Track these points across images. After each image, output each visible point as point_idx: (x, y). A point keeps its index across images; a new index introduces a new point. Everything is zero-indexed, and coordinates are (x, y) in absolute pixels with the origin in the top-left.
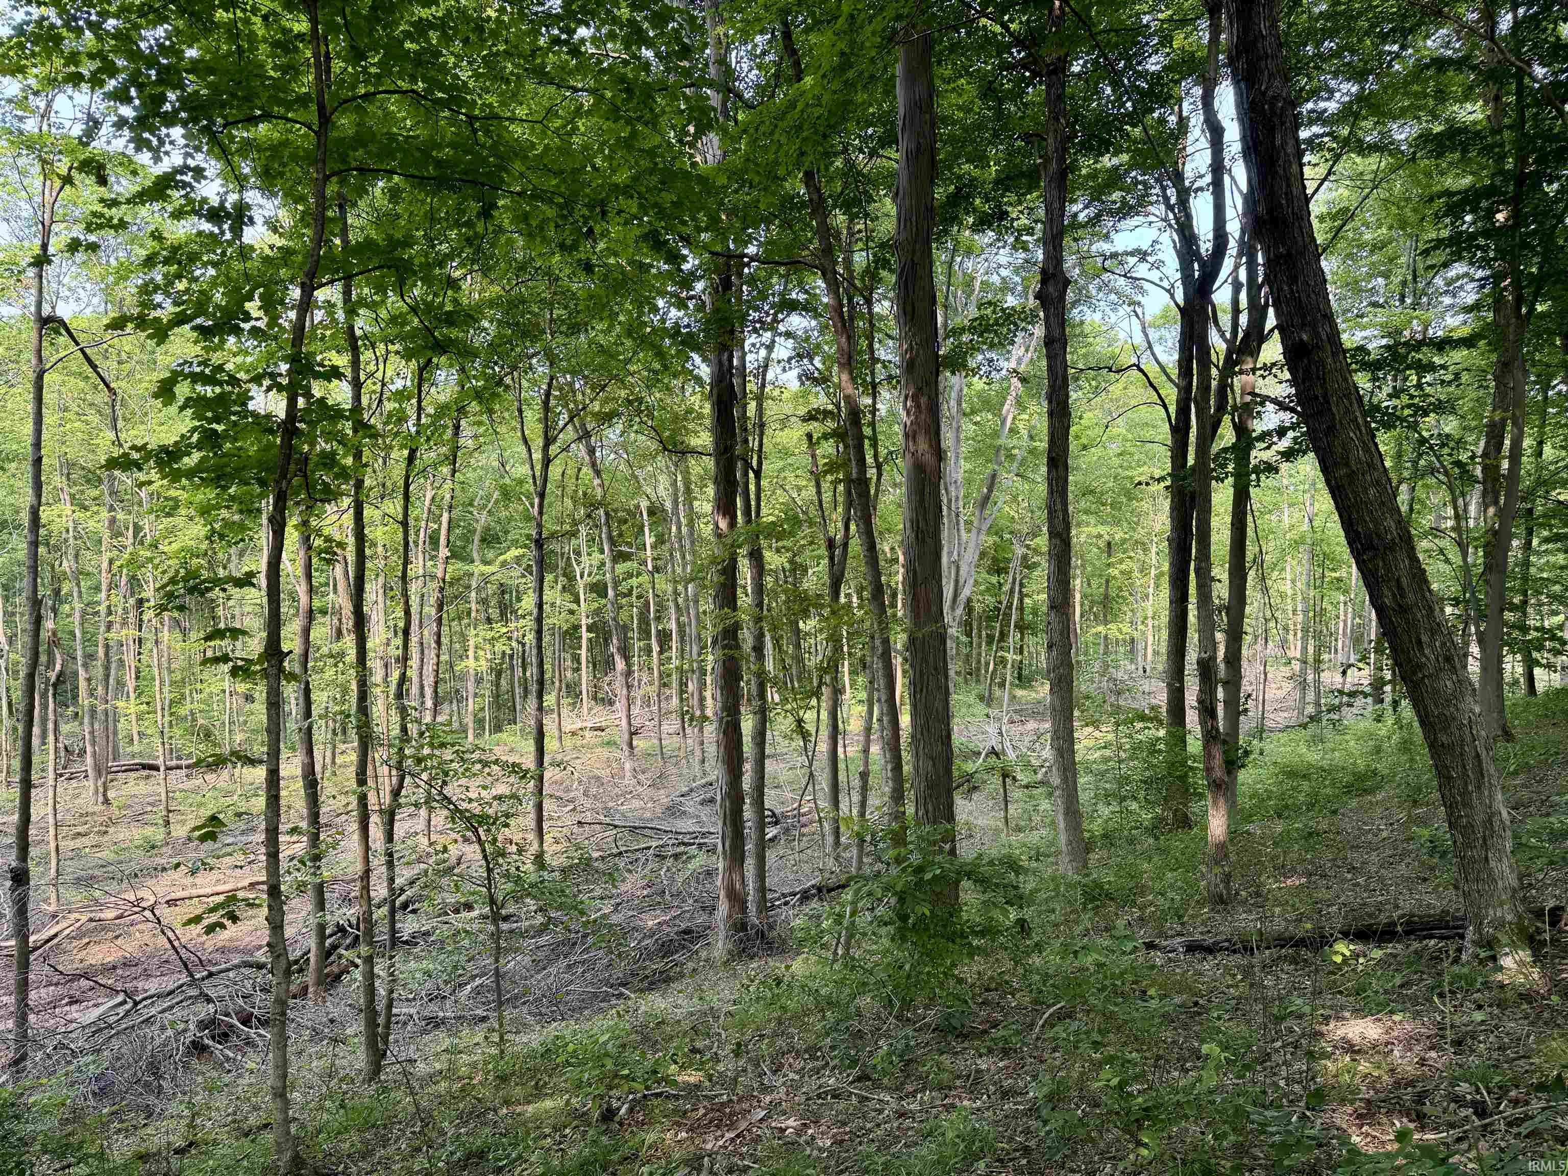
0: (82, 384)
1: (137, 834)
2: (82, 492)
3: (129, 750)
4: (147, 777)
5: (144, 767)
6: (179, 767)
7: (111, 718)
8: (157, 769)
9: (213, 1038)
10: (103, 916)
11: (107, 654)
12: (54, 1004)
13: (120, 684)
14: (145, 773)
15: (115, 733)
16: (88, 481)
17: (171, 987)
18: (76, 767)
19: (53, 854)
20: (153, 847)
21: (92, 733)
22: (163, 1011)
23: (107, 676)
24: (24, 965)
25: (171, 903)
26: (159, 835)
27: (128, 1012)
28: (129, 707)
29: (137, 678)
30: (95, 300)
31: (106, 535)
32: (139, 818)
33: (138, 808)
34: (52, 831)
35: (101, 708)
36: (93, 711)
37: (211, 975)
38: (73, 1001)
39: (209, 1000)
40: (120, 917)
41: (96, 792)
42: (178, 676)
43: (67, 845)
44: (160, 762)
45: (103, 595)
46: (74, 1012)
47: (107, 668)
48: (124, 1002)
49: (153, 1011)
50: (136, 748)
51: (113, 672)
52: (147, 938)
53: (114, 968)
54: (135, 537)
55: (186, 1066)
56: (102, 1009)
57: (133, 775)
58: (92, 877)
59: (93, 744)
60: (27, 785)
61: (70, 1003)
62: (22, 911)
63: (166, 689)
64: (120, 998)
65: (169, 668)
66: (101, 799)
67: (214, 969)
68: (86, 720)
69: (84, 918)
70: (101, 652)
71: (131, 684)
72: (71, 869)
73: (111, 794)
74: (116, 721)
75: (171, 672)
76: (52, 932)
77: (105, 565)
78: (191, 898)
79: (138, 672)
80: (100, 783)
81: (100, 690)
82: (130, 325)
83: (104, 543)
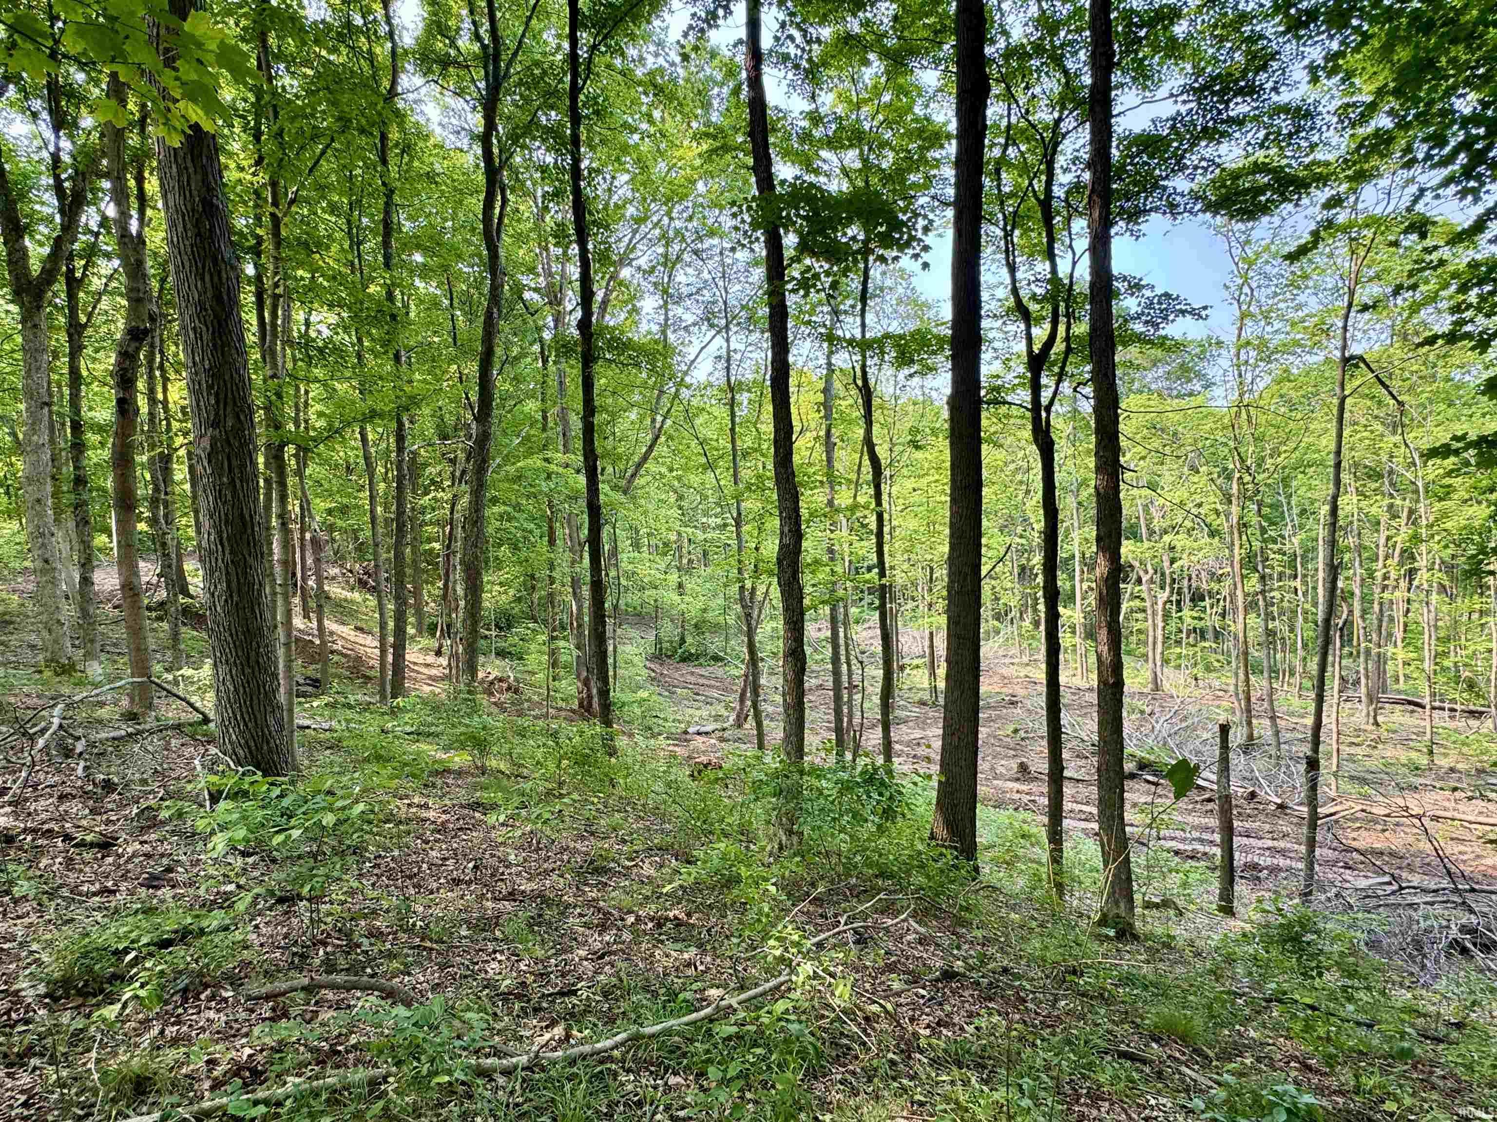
0: (1369, 403)
1: (1404, 756)
2: (1365, 486)
3: (1396, 687)
4: (1412, 712)
5: (1410, 703)
6: (1443, 709)
7: (1381, 660)
8: (1424, 707)
9: (1475, 945)
10: (1374, 810)
11: (1381, 610)
12: (1334, 863)
13: (1390, 635)
14: (1411, 707)
15: (1385, 672)
16: (1370, 477)
17: (1433, 886)
18: (1350, 693)
19: (1335, 754)
20: (1417, 769)
21: (1366, 669)
22: (1426, 903)
23: (1380, 627)
24: (1313, 826)
25: (1436, 818)
26: (1424, 761)
27: (1393, 893)
28: (1397, 653)
29: (1405, 631)
30: (1383, 337)
31: (1384, 518)
32: (1405, 742)
33: (1404, 734)
34: (1335, 736)
35: (1375, 651)
36: (1368, 652)
37: (1473, 890)
38: (1347, 867)
39: (1471, 911)
40: (1388, 816)
41: (1368, 715)
42: (1442, 634)
43: (1346, 750)
44: (1426, 701)
45: (1380, 563)
46: (1348, 874)
47: (1380, 621)
48: (1390, 883)
49: (1416, 900)
50: (1402, 686)
51: (1384, 624)
52: (1411, 839)
53: (1382, 853)
54: (1409, 518)
55: (1449, 956)
56: (1371, 881)
57: (1398, 707)
58: (1364, 779)
59: (1367, 677)
60: (1320, 700)
61: (1345, 868)
62: (1313, 788)
63: (1433, 642)
64: (1387, 879)
65: (1436, 626)
66: (1371, 721)
67: (1477, 887)
68: (1362, 659)
69: (1360, 807)
70: (1376, 607)
71: (1399, 634)
72: (1348, 767)
73: (1380, 719)
74: (1385, 663)
75: (1436, 627)
76: (1332, 810)
77: (1382, 541)
78: (1453, 820)
79: (1406, 625)
80: (1371, 708)
81: (1375, 636)
82: (1440, 342)
83: (1383, 523)
